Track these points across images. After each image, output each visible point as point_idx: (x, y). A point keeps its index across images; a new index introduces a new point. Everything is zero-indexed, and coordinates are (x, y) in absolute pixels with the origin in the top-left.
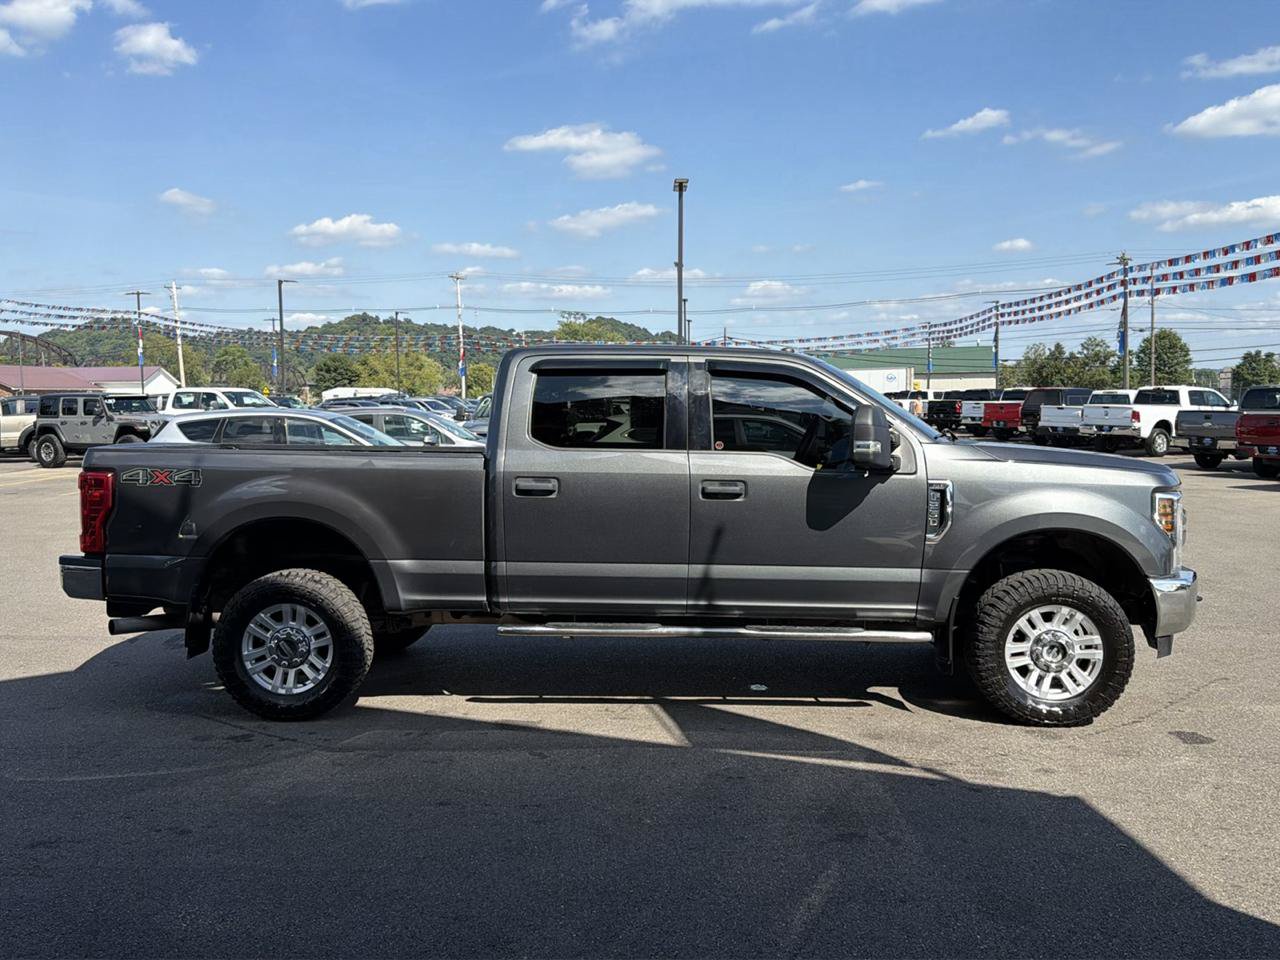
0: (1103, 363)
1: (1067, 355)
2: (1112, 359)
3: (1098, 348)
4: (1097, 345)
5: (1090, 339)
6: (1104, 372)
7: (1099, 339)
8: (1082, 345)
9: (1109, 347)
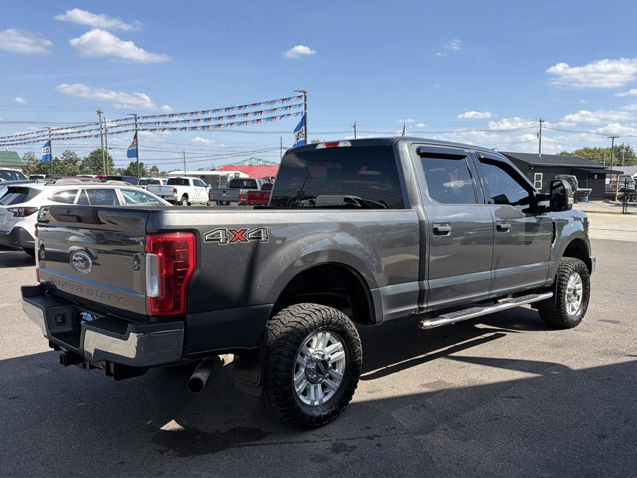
0: (74, 164)
1: (54, 159)
2: (78, 162)
3: (71, 156)
4: (71, 154)
5: (67, 151)
6: (76, 168)
7: (71, 152)
8: (63, 154)
9: (77, 156)
